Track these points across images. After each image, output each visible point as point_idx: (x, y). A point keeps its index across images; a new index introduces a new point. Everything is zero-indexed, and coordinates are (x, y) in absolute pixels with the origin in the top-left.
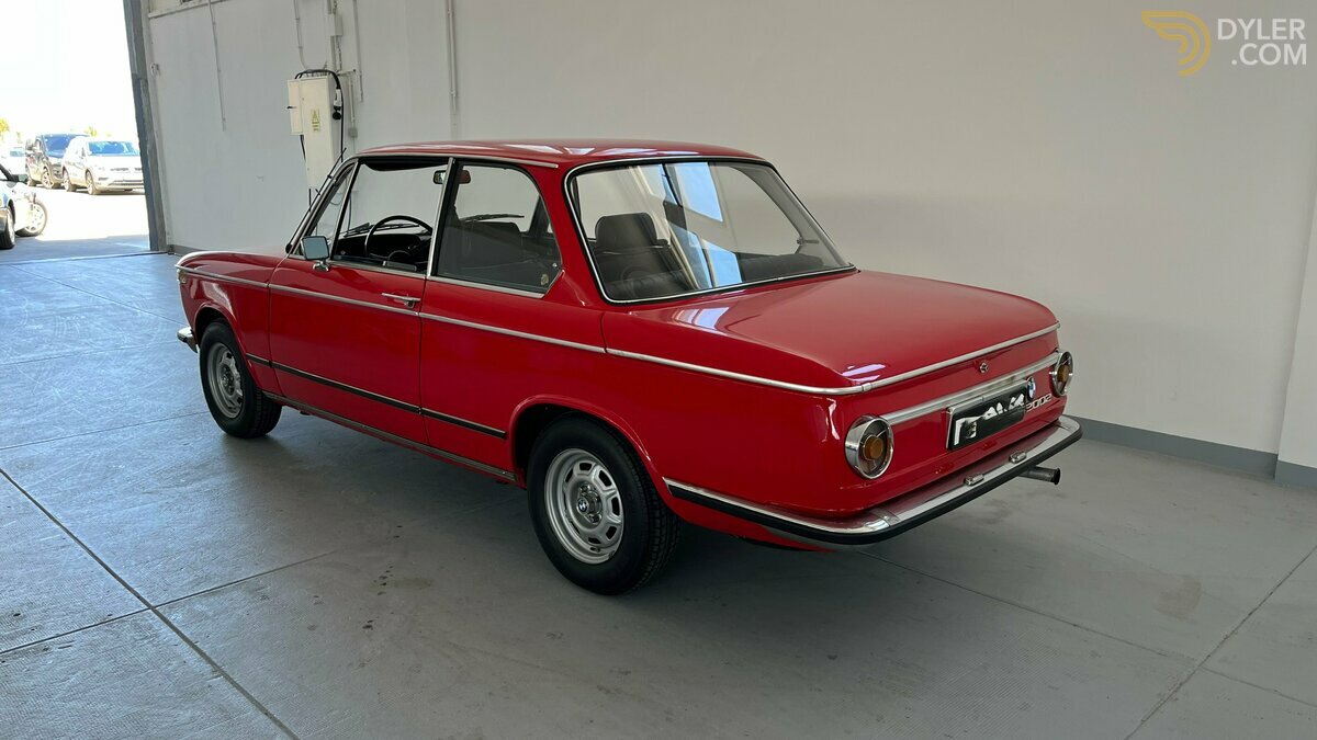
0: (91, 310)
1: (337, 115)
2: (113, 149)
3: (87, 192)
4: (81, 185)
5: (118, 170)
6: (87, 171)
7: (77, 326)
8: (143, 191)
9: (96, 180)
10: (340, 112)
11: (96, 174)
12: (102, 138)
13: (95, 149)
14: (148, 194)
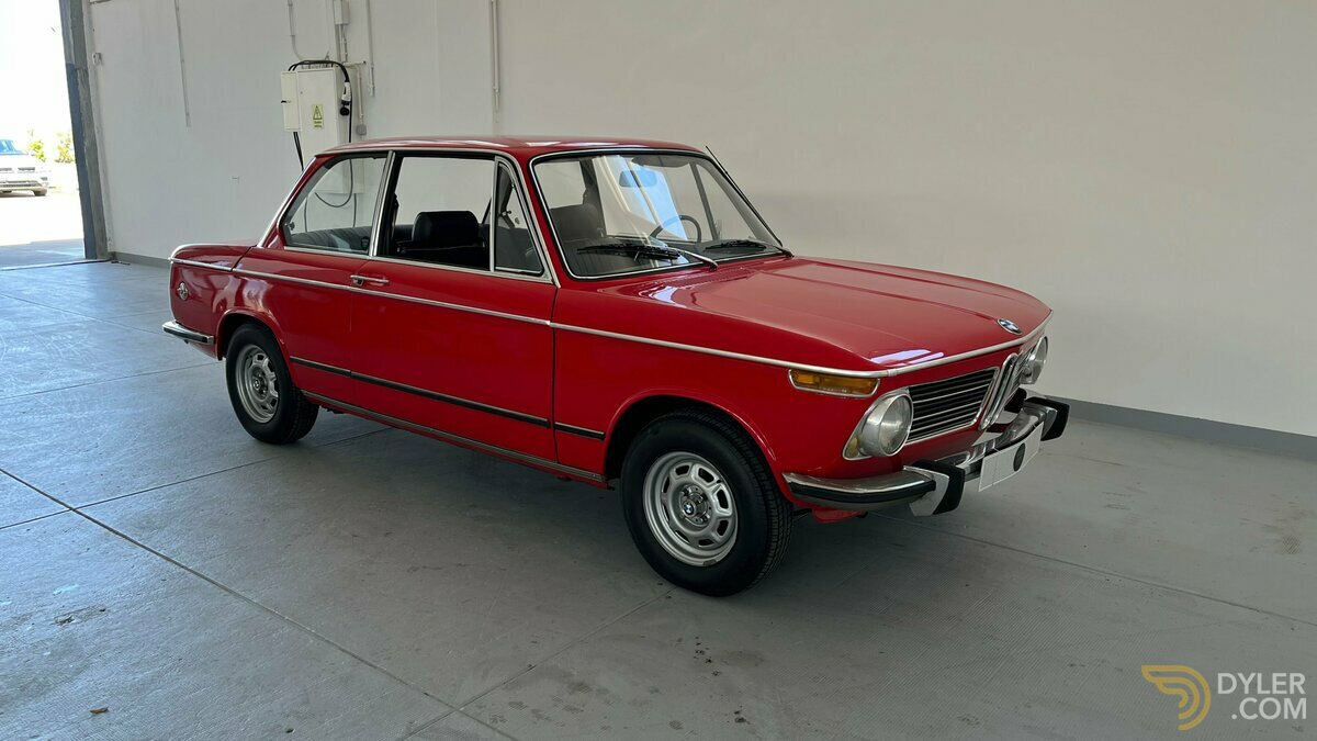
1: (345, 110)
10: (348, 107)
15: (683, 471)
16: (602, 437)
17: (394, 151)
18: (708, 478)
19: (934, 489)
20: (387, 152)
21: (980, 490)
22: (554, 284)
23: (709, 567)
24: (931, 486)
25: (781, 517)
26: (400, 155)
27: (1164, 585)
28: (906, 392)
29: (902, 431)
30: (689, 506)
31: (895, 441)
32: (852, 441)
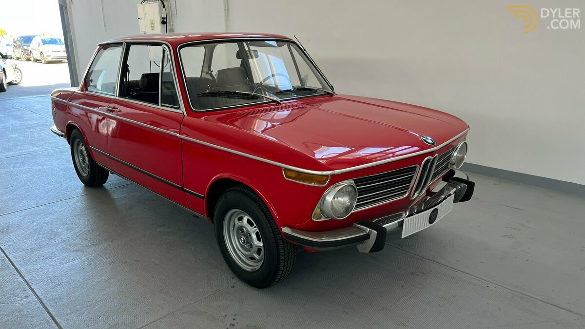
0: (43, 125)
1: (164, 22)
2: (53, 42)
3: (41, 62)
4: (39, 59)
5: (55, 51)
6: (41, 52)
7: (36, 135)
8: (67, 61)
9: (45, 57)
10: (165, 20)
11: (45, 54)
12: (47, 37)
13: (44, 42)
14: (70, 63)
15: (240, 219)
16: (203, 198)
17: (126, 42)
18: (252, 225)
19: (369, 239)
20: (122, 43)
21: (403, 237)
22: (183, 114)
23: (253, 272)
24: (367, 236)
25: (286, 249)
26: (129, 45)
27: (521, 292)
28: (351, 182)
29: (352, 204)
30: (242, 239)
31: (348, 209)
32: (317, 210)
